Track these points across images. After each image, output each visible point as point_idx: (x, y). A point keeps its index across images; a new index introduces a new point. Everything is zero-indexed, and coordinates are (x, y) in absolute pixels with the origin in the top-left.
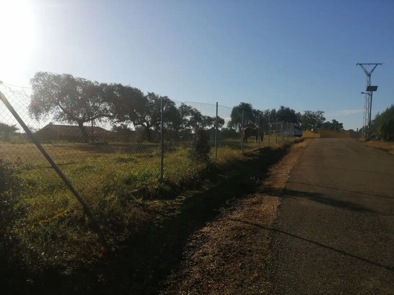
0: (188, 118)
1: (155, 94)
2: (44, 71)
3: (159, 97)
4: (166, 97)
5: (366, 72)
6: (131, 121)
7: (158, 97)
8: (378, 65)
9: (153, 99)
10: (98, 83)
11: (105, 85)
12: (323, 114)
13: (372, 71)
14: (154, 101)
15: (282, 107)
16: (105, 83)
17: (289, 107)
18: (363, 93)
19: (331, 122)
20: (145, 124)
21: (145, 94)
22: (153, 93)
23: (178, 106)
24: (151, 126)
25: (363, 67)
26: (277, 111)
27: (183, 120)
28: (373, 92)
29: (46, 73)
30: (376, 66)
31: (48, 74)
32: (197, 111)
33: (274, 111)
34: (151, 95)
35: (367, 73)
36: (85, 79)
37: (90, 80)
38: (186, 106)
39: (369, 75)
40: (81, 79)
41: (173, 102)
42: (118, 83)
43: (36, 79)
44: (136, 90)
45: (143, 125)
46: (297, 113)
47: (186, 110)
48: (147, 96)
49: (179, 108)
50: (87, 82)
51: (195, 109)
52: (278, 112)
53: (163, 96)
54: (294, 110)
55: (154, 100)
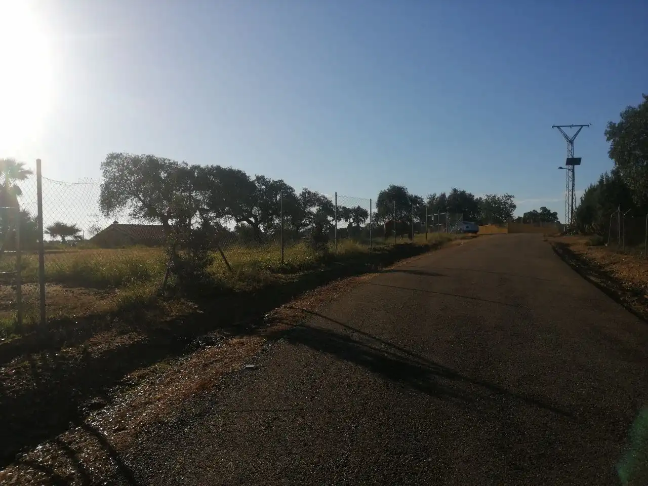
0: (314, 209)
1: (266, 178)
2: (119, 152)
3: (271, 181)
4: (281, 181)
5: (566, 137)
6: (232, 216)
7: (269, 181)
8: (584, 127)
9: (263, 185)
10: (187, 165)
11: (197, 167)
12: (512, 199)
13: (576, 135)
14: (264, 187)
15: (455, 190)
16: (197, 165)
17: (465, 190)
18: (561, 168)
19: (539, 211)
20: (253, 220)
21: (252, 178)
22: (263, 177)
23: (298, 192)
24: (260, 222)
25: (561, 131)
26: (447, 195)
27: (306, 213)
28: (575, 166)
29: (121, 154)
30: (580, 129)
31: (124, 155)
32: (326, 199)
33: (443, 196)
34: (260, 179)
35: (568, 139)
36: (169, 160)
37: (176, 161)
38: (309, 193)
39: (571, 142)
40: (164, 160)
41: (290, 188)
42: (215, 165)
43: (108, 164)
44: (239, 172)
45: (250, 222)
46: (477, 199)
47: (310, 198)
48: (255, 181)
49: (300, 195)
50: (172, 164)
51: (324, 197)
52: (450, 197)
53: (276, 180)
54: (472, 194)
55: (265, 185)
